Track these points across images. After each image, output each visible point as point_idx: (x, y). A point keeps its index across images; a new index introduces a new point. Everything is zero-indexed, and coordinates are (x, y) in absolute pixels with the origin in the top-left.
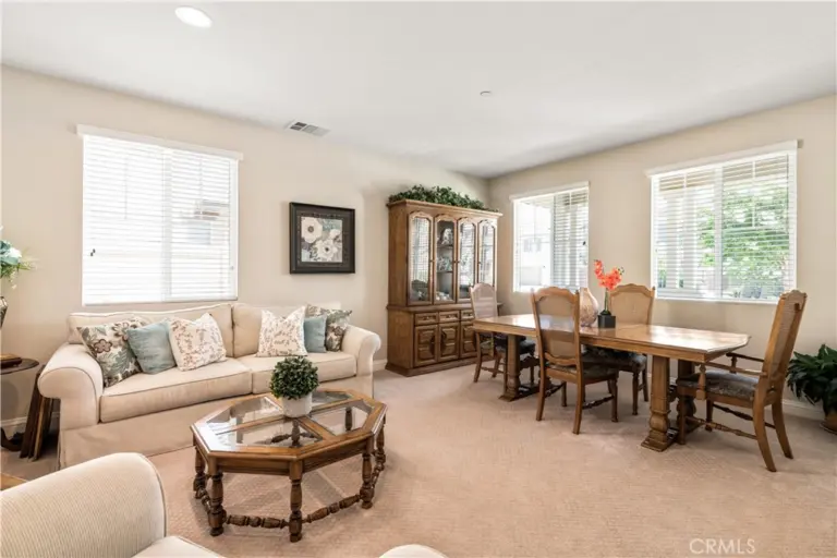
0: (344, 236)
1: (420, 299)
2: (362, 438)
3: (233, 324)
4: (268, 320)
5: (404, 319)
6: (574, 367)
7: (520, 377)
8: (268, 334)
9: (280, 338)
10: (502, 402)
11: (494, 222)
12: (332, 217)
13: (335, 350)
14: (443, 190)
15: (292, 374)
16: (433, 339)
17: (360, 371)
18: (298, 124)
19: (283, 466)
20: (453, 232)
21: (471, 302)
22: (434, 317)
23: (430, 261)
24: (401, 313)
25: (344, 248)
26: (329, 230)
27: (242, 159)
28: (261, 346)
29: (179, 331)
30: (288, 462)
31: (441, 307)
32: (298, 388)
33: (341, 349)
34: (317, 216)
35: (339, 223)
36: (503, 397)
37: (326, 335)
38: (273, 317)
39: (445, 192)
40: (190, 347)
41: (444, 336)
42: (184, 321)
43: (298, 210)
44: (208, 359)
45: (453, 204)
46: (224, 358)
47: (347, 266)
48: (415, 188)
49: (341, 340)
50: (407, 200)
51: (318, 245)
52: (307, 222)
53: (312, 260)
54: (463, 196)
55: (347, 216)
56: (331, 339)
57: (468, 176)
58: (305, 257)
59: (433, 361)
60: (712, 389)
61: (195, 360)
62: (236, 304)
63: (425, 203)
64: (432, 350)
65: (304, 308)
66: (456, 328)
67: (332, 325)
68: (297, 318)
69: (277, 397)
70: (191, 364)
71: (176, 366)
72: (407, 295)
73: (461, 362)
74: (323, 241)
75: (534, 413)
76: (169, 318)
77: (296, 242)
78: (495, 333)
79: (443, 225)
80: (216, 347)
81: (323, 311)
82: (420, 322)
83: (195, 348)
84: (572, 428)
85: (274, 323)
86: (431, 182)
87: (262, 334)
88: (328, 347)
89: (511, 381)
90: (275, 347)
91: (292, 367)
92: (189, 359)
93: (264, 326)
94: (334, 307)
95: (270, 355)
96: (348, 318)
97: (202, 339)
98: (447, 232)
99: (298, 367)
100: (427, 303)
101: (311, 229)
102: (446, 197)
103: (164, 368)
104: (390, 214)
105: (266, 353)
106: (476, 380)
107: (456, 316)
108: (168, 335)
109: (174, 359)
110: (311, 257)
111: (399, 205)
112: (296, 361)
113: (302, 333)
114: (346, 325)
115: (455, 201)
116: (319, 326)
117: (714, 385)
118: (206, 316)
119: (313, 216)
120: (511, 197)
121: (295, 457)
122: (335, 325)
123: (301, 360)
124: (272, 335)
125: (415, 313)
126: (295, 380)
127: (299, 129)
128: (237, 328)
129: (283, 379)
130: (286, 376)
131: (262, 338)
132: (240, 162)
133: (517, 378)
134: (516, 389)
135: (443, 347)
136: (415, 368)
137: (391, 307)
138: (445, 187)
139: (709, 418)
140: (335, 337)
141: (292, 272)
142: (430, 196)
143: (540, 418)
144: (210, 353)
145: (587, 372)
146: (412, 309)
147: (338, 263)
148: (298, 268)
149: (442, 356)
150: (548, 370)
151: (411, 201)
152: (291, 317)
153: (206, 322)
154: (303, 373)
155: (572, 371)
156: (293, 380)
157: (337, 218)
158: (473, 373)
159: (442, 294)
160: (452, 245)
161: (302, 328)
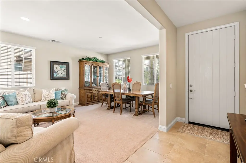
0: (66, 70)
1: (88, 86)
2: (68, 114)
3: (34, 93)
4: (44, 92)
5: (83, 91)
6: (120, 100)
7: (111, 104)
8: (44, 96)
9: (48, 96)
10: (107, 110)
11: (108, 66)
12: (63, 65)
13: (63, 99)
14: (94, 58)
15: (52, 102)
16: (91, 96)
17: (70, 104)
18: (53, 40)
19: (50, 120)
20: (97, 69)
21: (101, 87)
22: (92, 91)
23: (90, 76)
24: (82, 90)
25: (66, 73)
26: (62, 68)
27: (36, 49)
28: (42, 98)
29: (19, 95)
30: (51, 119)
31: (93, 88)
32: (53, 105)
33: (65, 99)
34: (58, 64)
35: (65, 66)
36: (107, 109)
37: (61, 95)
38: (46, 91)
39: (95, 58)
40: (22, 99)
41: (94, 96)
42: (21, 92)
43: (53, 63)
44: (28, 102)
45: (97, 62)
46: (32, 102)
47: (67, 77)
48: (86, 57)
49: (65, 97)
50: (84, 61)
51: (59, 72)
52: (55, 66)
53: (57, 76)
54: (100, 59)
55: (67, 64)
56: (62, 96)
57: (102, 54)
58: (55, 75)
59: (91, 102)
60: (146, 103)
61: (24, 102)
62: (35, 88)
63: (89, 61)
64: (91, 99)
65: (55, 89)
66: (97, 93)
67: (62, 93)
68: (53, 91)
69: (48, 108)
70: (23, 103)
71: (18, 104)
72: (84, 85)
73: (99, 102)
74: (60, 71)
75: (113, 111)
76: (16, 92)
77: (52, 71)
78: (106, 94)
79: (94, 67)
80: (30, 99)
81: (60, 89)
82: (87, 92)
83: (24, 99)
84: (120, 114)
85: (46, 93)
86: (91, 55)
87: (43, 96)
88: (62, 98)
89: (109, 105)
90: (47, 99)
91: (52, 101)
92: (22, 102)
93: (43, 93)
94: (63, 88)
95: (45, 101)
96: (67, 91)
97: (26, 97)
98: (96, 68)
99: (53, 101)
100: (90, 87)
101: (57, 68)
102: (95, 59)
103: (15, 105)
104: (80, 64)
105: (44, 100)
106: (102, 106)
107: (98, 90)
108: (16, 96)
109: (18, 102)
110: (57, 75)
111: (82, 61)
112: (53, 99)
113: (54, 95)
114: (67, 93)
115: (97, 61)
116: (59, 93)
117: (146, 102)
118: (26, 91)
119: (57, 64)
120: (113, 60)
121: (53, 118)
122: (64, 93)
123: (54, 99)
124: (46, 96)
125: (86, 90)
126: (53, 103)
127: (53, 41)
128: (35, 94)
129: (50, 104)
130: (50, 103)
131: (43, 97)
132: (35, 50)
133: (110, 104)
134: (110, 107)
135: (94, 98)
136: (86, 104)
137: (80, 88)
138: (95, 57)
139: (149, 109)
140: (63, 96)
141: (51, 79)
142: (90, 59)
143: (114, 112)
144: (28, 100)
145: (123, 101)
146: (85, 89)
147: (65, 77)
148: (53, 78)
149: (94, 101)
150: (116, 101)
151: (85, 61)
152: (51, 91)
153: (26, 92)
154: (55, 102)
155: (120, 101)
156: (52, 104)
157: (64, 65)
158: (101, 105)
159: (94, 85)
160: (97, 72)
161: (54, 94)
